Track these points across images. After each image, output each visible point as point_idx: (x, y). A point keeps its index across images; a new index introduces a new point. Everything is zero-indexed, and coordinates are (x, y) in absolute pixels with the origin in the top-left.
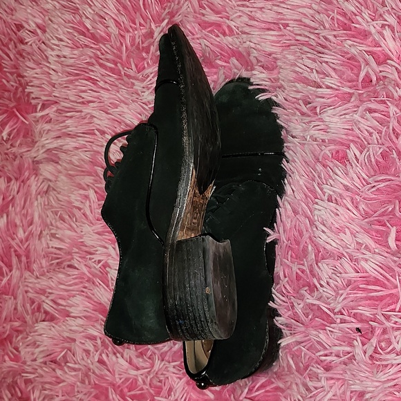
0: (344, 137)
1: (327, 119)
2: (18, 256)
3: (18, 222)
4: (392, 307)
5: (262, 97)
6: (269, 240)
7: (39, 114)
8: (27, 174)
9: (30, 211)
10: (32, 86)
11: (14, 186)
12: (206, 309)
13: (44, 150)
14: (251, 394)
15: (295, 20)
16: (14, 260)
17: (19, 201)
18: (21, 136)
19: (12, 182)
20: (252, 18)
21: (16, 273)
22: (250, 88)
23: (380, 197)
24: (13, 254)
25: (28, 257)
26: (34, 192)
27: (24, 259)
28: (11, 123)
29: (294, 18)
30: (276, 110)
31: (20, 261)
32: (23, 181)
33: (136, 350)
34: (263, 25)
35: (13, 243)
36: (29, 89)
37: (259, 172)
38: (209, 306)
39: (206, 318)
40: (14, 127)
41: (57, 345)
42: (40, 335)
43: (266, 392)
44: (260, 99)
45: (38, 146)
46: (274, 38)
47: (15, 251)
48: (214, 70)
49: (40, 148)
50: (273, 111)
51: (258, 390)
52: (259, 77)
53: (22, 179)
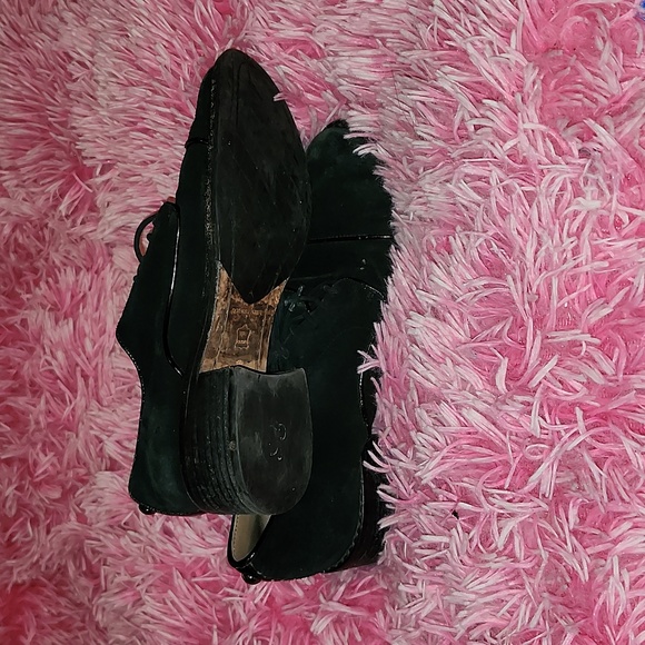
0: (449, 215)
1: (427, 188)
2: (85, 377)
3: (87, 330)
4: (501, 483)
5: (362, 150)
6: (362, 369)
7: (99, 180)
8: (100, 261)
9: (102, 314)
10: (83, 141)
11: (85, 278)
12: (231, 473)
13: (111, 230)
14: (352, 594)
15: (393, 32)
16: (80, 382)
17: (92, 300)
18: (86, 210)
19: (82, 273)
20: (342, 31)
21: (80, 401)
22: (347, 137)
23: (490, 310)
24: (79, 375)
25: (96, 380)
26: (109, 288)
27: (91, 381)
28: (71, 192)
29: (392, 28)
30: (379, 171)
31: (87, 385)
32: (96, 272)
33: (209, 520)
34: (356, 41)
35: (79, 360)
36: (80, 146)
37: (363, 265)
38: (235, 469)
39: (232, 484)
40: (75, 197)
41: (122, 504)
42: (102, 489)
43: (372, 593)
44: (360, 153)
45: (104, 224)
46: (370, 61)
47: (82, 371)
48: (304, 109)
49: (107, 227)
50: (375, 173)
51: (362, 589)
52: (360, 121)
53: (95, 268)
